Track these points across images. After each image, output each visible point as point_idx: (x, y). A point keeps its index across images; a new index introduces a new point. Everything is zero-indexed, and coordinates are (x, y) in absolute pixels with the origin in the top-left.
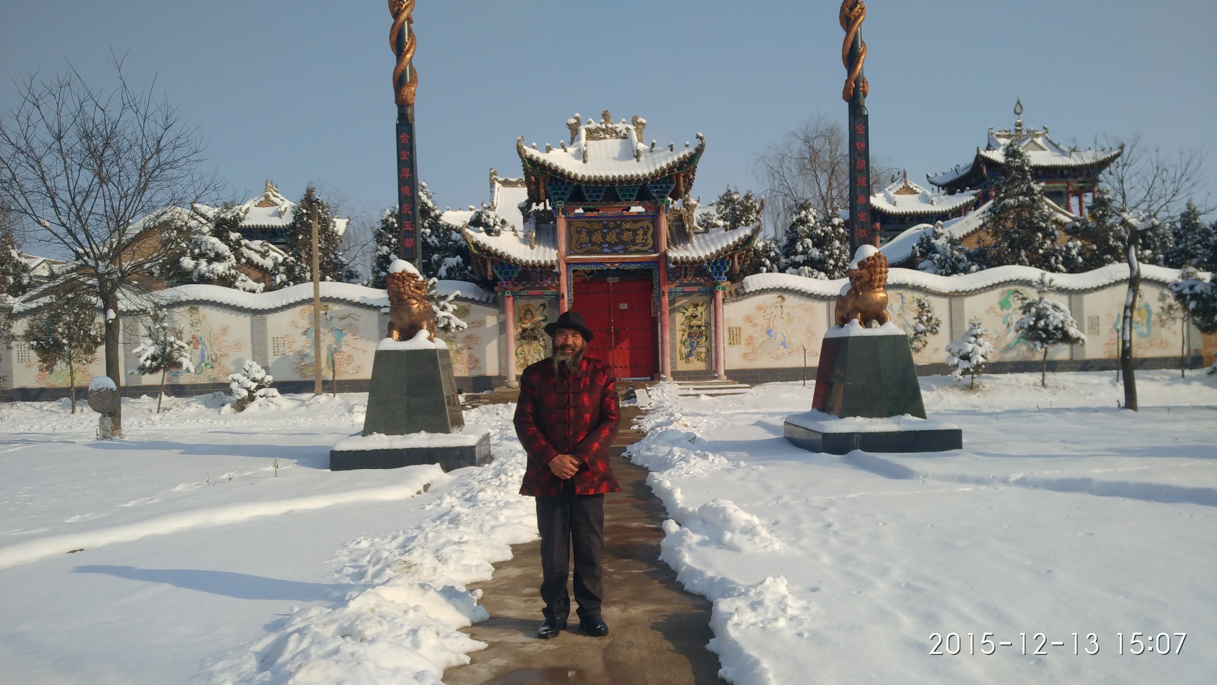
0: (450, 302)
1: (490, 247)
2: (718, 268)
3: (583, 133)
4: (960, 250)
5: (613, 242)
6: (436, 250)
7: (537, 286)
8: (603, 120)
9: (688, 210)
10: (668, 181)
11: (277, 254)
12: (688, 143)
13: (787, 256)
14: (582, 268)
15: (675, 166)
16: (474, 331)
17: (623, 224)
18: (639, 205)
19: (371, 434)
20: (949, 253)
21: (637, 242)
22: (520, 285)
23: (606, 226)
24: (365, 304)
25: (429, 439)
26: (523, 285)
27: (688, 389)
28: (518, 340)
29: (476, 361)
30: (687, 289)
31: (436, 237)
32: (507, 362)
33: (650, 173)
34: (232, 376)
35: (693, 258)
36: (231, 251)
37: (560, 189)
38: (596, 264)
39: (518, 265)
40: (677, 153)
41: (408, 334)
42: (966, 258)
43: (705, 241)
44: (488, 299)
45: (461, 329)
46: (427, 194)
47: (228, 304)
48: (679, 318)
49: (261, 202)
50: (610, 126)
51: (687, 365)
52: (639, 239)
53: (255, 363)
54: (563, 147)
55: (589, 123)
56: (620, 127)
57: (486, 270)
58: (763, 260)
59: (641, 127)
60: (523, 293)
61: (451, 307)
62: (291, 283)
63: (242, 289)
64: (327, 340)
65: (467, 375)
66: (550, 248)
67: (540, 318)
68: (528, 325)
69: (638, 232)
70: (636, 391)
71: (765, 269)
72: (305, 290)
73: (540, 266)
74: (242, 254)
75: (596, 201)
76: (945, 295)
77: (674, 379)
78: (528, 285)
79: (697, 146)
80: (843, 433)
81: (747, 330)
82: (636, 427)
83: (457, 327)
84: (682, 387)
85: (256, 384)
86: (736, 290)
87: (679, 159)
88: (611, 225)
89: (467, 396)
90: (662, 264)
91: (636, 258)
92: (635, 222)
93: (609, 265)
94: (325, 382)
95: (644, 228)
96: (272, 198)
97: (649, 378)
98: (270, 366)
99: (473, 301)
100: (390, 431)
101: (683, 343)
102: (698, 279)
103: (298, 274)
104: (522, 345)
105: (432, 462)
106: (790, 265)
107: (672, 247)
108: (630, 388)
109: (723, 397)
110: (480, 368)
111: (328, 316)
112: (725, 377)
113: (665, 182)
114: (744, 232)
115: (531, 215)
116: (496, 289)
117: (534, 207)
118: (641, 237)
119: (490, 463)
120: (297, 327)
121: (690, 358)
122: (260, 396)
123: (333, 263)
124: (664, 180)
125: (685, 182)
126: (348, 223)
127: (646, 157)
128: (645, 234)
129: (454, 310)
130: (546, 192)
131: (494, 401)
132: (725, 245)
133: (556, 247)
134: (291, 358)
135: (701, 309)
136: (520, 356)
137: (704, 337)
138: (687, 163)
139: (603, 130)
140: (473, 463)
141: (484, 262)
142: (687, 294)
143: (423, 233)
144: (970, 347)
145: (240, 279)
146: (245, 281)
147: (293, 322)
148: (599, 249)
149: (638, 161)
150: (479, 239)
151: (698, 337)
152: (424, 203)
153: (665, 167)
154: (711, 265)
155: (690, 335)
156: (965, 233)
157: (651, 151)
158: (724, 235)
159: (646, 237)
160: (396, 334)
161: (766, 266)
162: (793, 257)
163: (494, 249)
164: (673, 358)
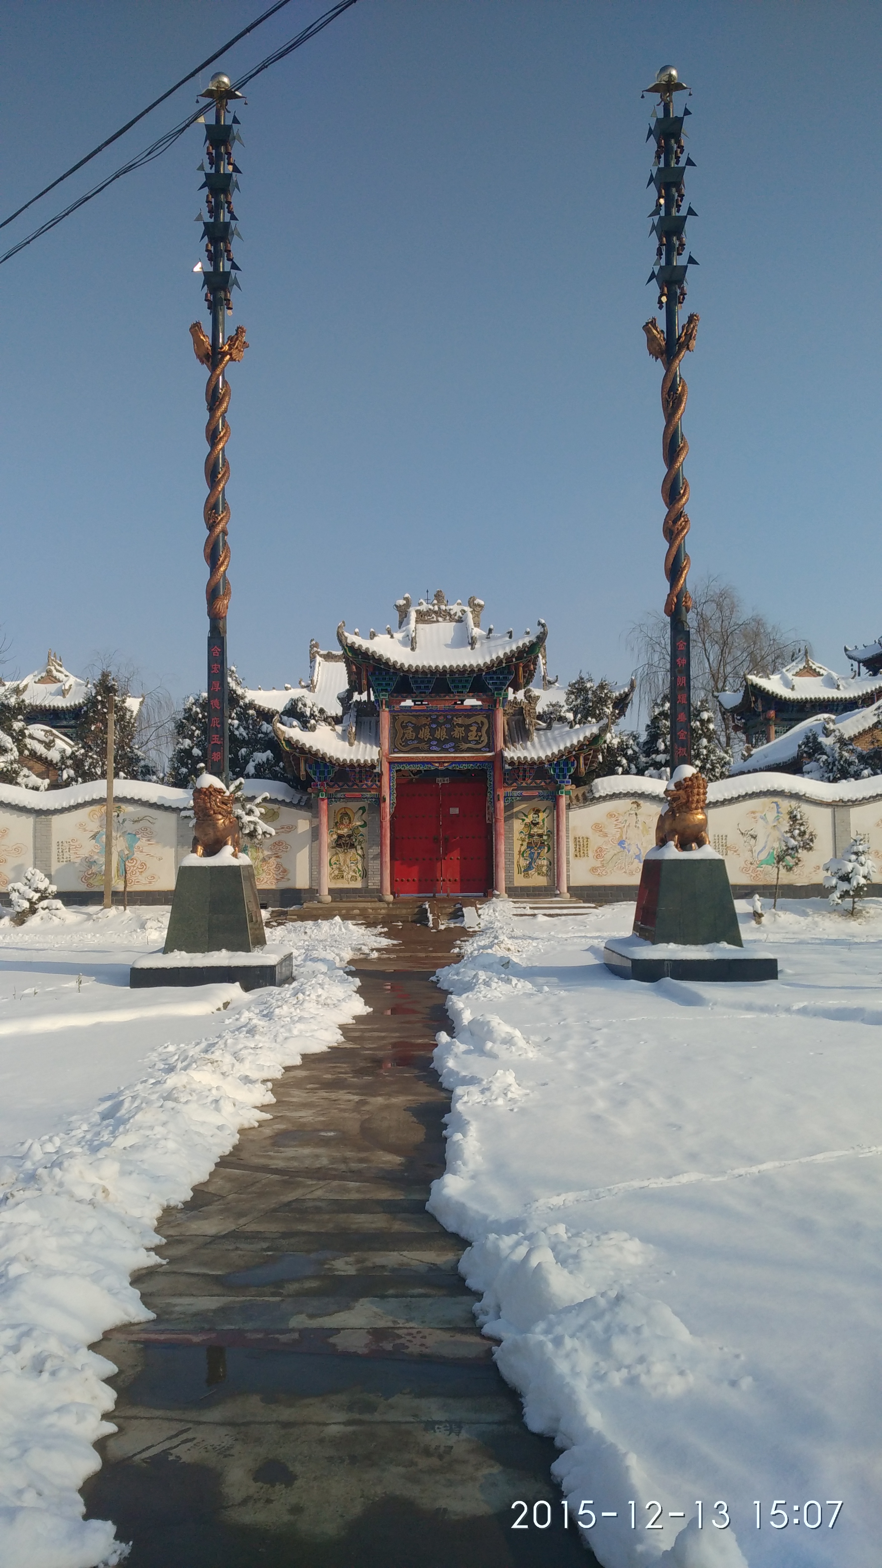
0: (258, 805)
1: (304, 744)
2: (562, 770)
3: (413, 616)
4: (852, 751)
5: (442, 739)
6: (243, 743)
7: (355, 787)
8: (435, 602)
9: (530, 703)
10: (506, 672)
11: (63, 746)
12: (528, 630)
13: (648, 755)
14: (407, 767)
15: (513, 656)
16: (283, 837)
17: (455, 718)
18: (473, 697)
19: (172, 951)
20: (837, 755)
21: (469, 739)
22: (336, 786)
23: (434, 721)
24: (163, 805)
25: (230, 958)
26: (339, 787)
27: (525, 908)
28: (333, 848)
29: (285, 871)
30: (525, 793)
31: (245, 728)
32: (319, 873)
33: (485, 663)
34: (12, 885)
35: (532, 758)
36: (14, 743)
37: (384, 679)
38: (423, 763)
39: (335, 764)
40: (517, 641)
41: (212, 849)
42: (857, 761)
43: (547, 740)
44: (300, 801)
45: (268, 836)
46: (236, 681)
47: (9, 803)
48: (518, 825)
49: (42, 677)
50: (443, 607)
51: (526, 879)
52: (472, 736)
53: (38, 871)
54: (389, 632)
55: (420, 604)
56: (455, 609)
57: (299, 769)
58: (619, 759)
59: (478, 609)
60: (339, 795)
61: (257, 811)
62: (80, 779)
63: (24, 786)
64: (119, 845)
65: (274, 887)
66: (371, 744)
67: (358, 823)
68: (344, 831)
69: (471, 728)
70: (464, 909)
71: (620, 770)
72: (97, 789)
73: (359, 765)
74: (26, 745)
75: (425, 693)
76: (828, 805)
77: (510, 896)
78: (346, 787)
79: (538, 634)
80: (653, 960)
81: (596, 841)
82: (456, 950)
83: (264, 833)
84: (517, 905)
85: (39, 895)
86: (584, 794)
87: (518, 648)
88: (441, 719)
89: (273, 912)
90: (498, 765)
91: (468, 757)
92: (469, 717)
93: (437, 765)
94: (115, 893)
95: (478, 724)
96: (55, 673)
97: (482, 894)
98: (53, 873)
99: (283, 803)
100: (191, 948)
101: (522, 854)
102: (538, 781)
103: (88, 770)
104: (337, 854)
105: (232, 981)
106: (651, 766)
107: (509, 745)
108: (458, 906)
109: (563, 918)
110: (289, 879)
111: (121, 819)
112: (568, 895)
113: (502, 673)
114: (592, 729)
115: (352, 706)
116: (309, 790)
117: (356, 697)
118: (474, 733)
119: (290, 983)
120: (85, 830)
121: (530, 872)
122: (43, 908)
123: (128, 757)
124: (501, 670)
125: (524, 672)
126: (141, 703)
127: (482, 644)
128: (479, 730)
129: (261, 814)
130: (368, 681)
131: (303, 918)
132: (568, 745)
133: (378, 744)
134: (77, 865)
135: (542, 815)
136: (334, 866)
137: (546, 848)
138: (527, 653)
139: (435, 612)
140: (273, 983)
141: (297, 761)
142: (524, 799)
143: (230, 724)
144: (849, 867)
145: (22, 774)
146: (28, 776)
147: (81, 825)
148: (426, 747)
149: (472, 649)
150: (292, 735)
151: (540, 848)
152: (232, 690)
153: (502, 656)
154: (553, 766)
155: (529, 846)
156: (861, 730)
157: (488, 638)
158: (568, 733)
159: (480, 734)
160: (200, 849)
161: (622, 766)
162: (654, 756)
163: (308, 746)
164: (509, 872)
